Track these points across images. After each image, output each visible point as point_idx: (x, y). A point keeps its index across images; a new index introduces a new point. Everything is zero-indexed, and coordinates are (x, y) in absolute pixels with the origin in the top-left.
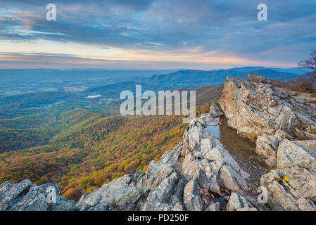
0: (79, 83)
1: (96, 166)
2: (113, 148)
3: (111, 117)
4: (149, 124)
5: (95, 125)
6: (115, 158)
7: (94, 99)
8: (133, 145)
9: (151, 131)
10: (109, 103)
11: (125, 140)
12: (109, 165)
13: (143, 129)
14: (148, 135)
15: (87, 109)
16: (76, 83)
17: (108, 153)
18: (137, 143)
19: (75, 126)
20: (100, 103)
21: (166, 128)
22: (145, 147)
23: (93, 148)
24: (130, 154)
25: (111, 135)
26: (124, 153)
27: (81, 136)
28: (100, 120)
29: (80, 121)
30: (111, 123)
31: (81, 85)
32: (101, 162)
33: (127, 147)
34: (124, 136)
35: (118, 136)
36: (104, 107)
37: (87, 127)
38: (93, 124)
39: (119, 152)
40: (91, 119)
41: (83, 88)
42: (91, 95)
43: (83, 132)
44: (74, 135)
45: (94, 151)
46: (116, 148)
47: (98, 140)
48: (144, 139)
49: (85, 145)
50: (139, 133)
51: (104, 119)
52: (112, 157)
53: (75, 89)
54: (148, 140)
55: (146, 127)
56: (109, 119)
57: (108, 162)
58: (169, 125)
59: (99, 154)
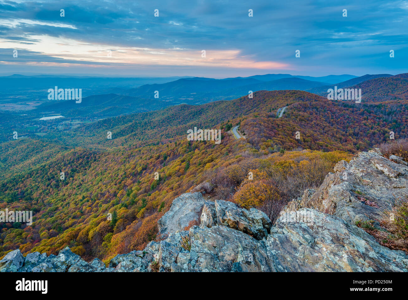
0: (25, 97)
1: (49, 229)
2: (80, 197)
3: (78, 149)
4: (137, 158)
5: (52, 163)
6: (83, 213)
7: (51, 122)
8: (112, 192)
9: (139, 169)
10: (75, 127)
11: (100, 184)
12: (71, 226)
13: (128, 166)
14: (135, 175)
15: (39, 137)
16: (21, 97)
17: (72, 206)
18: (118, 189)
19: (17, 166)
20: (60, 127)
21: (162, 162)
22: (128, 195)
23: (48, 199)
24: (105, 206)
25: (79, 177)
26: (96, 206)
27: (28, 182)
28: (59, 155)
29: (26, 157)
30: (78, 159)
31: (27, 100)
32: (60, 221)
33: (103, 195)
34: (98, 178)
35: (88, 178)
36: (68, 135)
37: (38, 166)
38: (48, 162)
39: (90, 203)
40: (45, 153)
41: (32, 106)
42: (46, 115)
43: (31, 174)
44: (15, 181)
45: (50, 204)
46: (84, 198)
47: (57, 186)
48: (129, 181)
49: (35, 195)
50: (121, 173)
51: (66, 153)
52: (78, 213)
53: (18, 107)
54: (134, 182)
55: (132, 162)
56: (75, 153)
57: (71, 221)
58: (166, 158)
59: (57, 209)
